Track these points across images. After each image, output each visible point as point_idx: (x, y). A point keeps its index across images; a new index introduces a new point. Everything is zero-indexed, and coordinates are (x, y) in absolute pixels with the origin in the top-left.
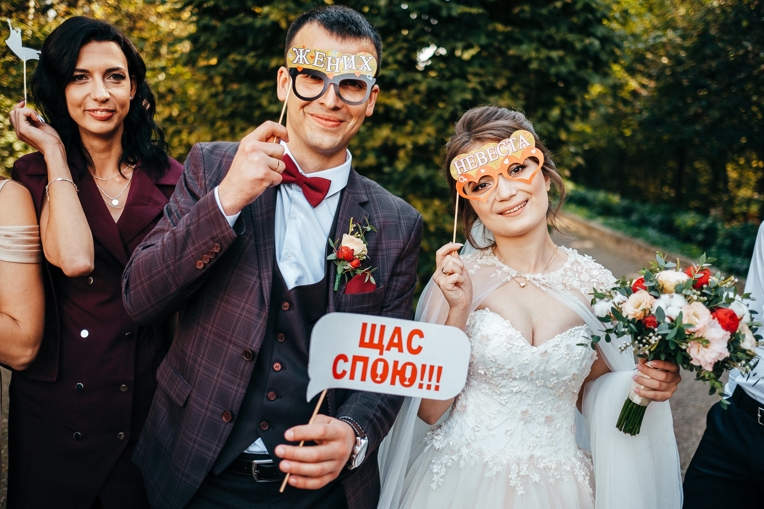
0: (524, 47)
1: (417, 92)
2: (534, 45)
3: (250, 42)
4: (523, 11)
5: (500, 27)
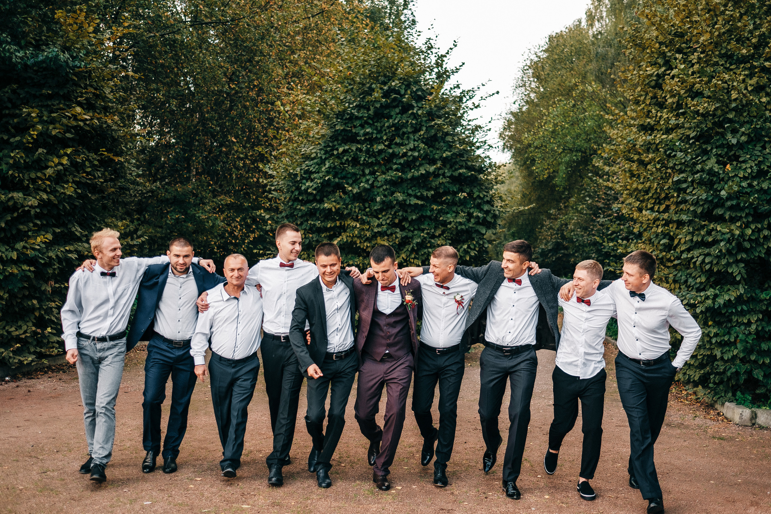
0: (449, 215)
1: (396, 237)
2: (454, 215)
3: (318, 215)
4: (447, 198)
5: (435, 207)
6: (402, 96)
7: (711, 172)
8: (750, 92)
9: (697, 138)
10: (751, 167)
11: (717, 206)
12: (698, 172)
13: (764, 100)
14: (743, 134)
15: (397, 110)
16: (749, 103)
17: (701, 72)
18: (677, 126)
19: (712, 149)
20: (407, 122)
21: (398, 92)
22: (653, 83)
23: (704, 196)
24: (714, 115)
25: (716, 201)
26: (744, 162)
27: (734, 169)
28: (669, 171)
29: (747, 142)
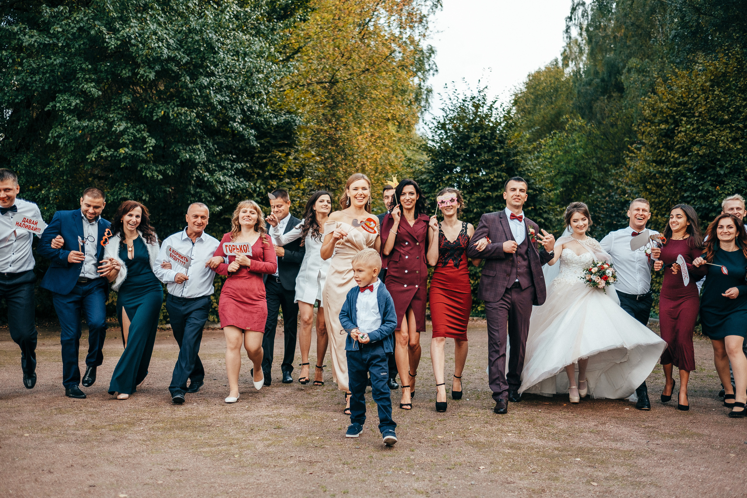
6: (490, 140)
7: (707, 191)
8: (730, 142)
9: (697, 170)
10: (732, 188)
11: (711, 211)
12: (699, 190)
13: (739, 147)
14: (727, 168)
15: (485, 150)
16: (729, 149)
17: (698, 130)
18: (684, 163)
19: (707, 177)
20: (493, 158)
21: (486, 138)
22: (663, 134)
23: (704, 205)
24: (708, 156)
25: (711, 208)
26: (727, 184)
27: (721, 189)
28: (677, 190)
29: (729, 173)
